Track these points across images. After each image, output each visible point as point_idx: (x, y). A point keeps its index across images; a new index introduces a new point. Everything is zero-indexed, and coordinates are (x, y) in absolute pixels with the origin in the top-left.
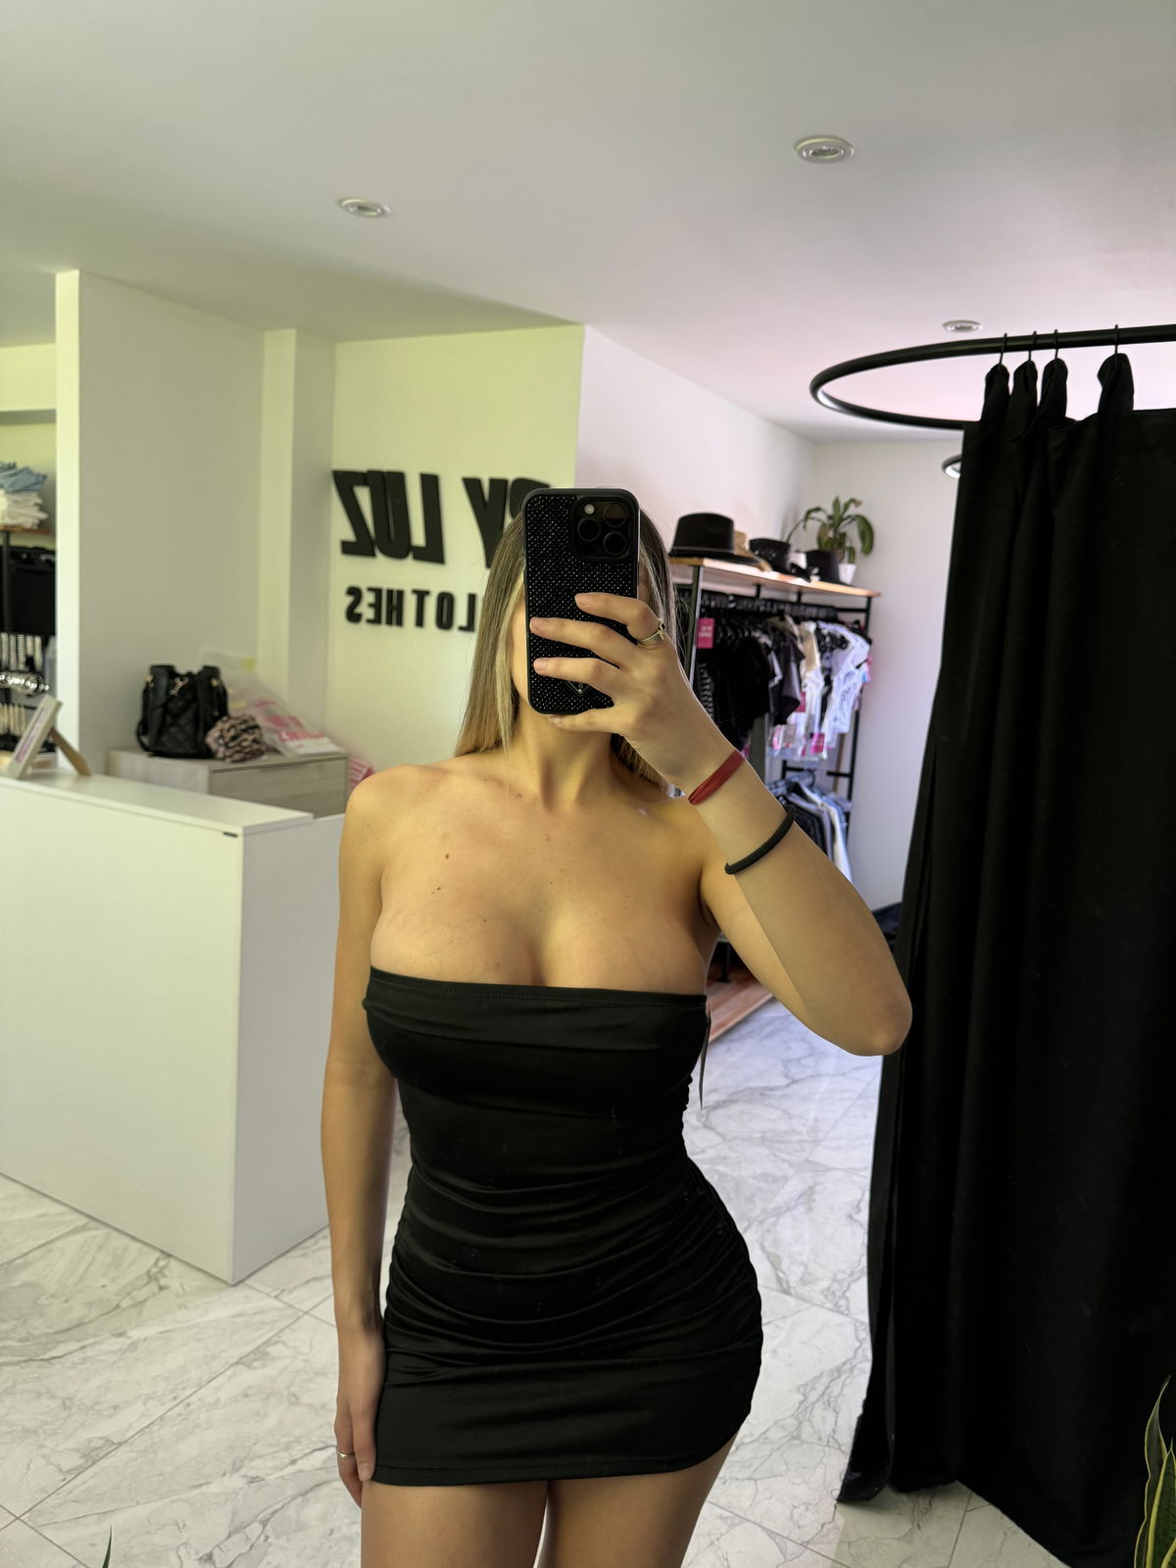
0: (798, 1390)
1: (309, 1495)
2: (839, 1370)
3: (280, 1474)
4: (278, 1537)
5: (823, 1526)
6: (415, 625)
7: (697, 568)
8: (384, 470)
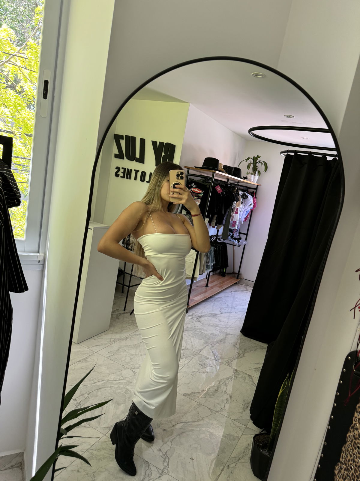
0: (218, 381)
1: (98, 390)
2: (228, 378)
3: (91, 385)
4: (91, 397)
5: (221, 408)
6: (135, 180)
7: (214, 173)
8: (130, 135)
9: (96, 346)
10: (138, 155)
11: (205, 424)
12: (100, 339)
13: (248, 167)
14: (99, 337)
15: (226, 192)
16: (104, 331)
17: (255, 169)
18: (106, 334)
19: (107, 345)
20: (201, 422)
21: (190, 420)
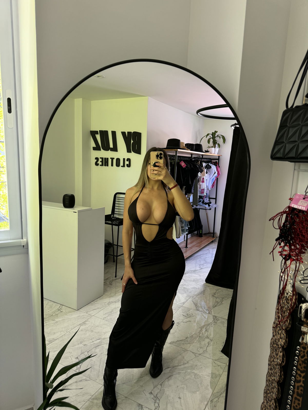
2: (209, 324)
3: (91, 344)
5: (204, 351)
6: (111, 166)
7: (176, 151)
8: (103, 130)
9: (93, 310)
10: (111, 146)
11: (190, 366)
12: (96, 304)
13: (209, 142)
14: (96, 303)
15: (190, 166)
16: (99, 297)
17: (215, 143)
18: (101, 299)
19: (102, 309)
20: (186, 365)
21: (176, 365)
